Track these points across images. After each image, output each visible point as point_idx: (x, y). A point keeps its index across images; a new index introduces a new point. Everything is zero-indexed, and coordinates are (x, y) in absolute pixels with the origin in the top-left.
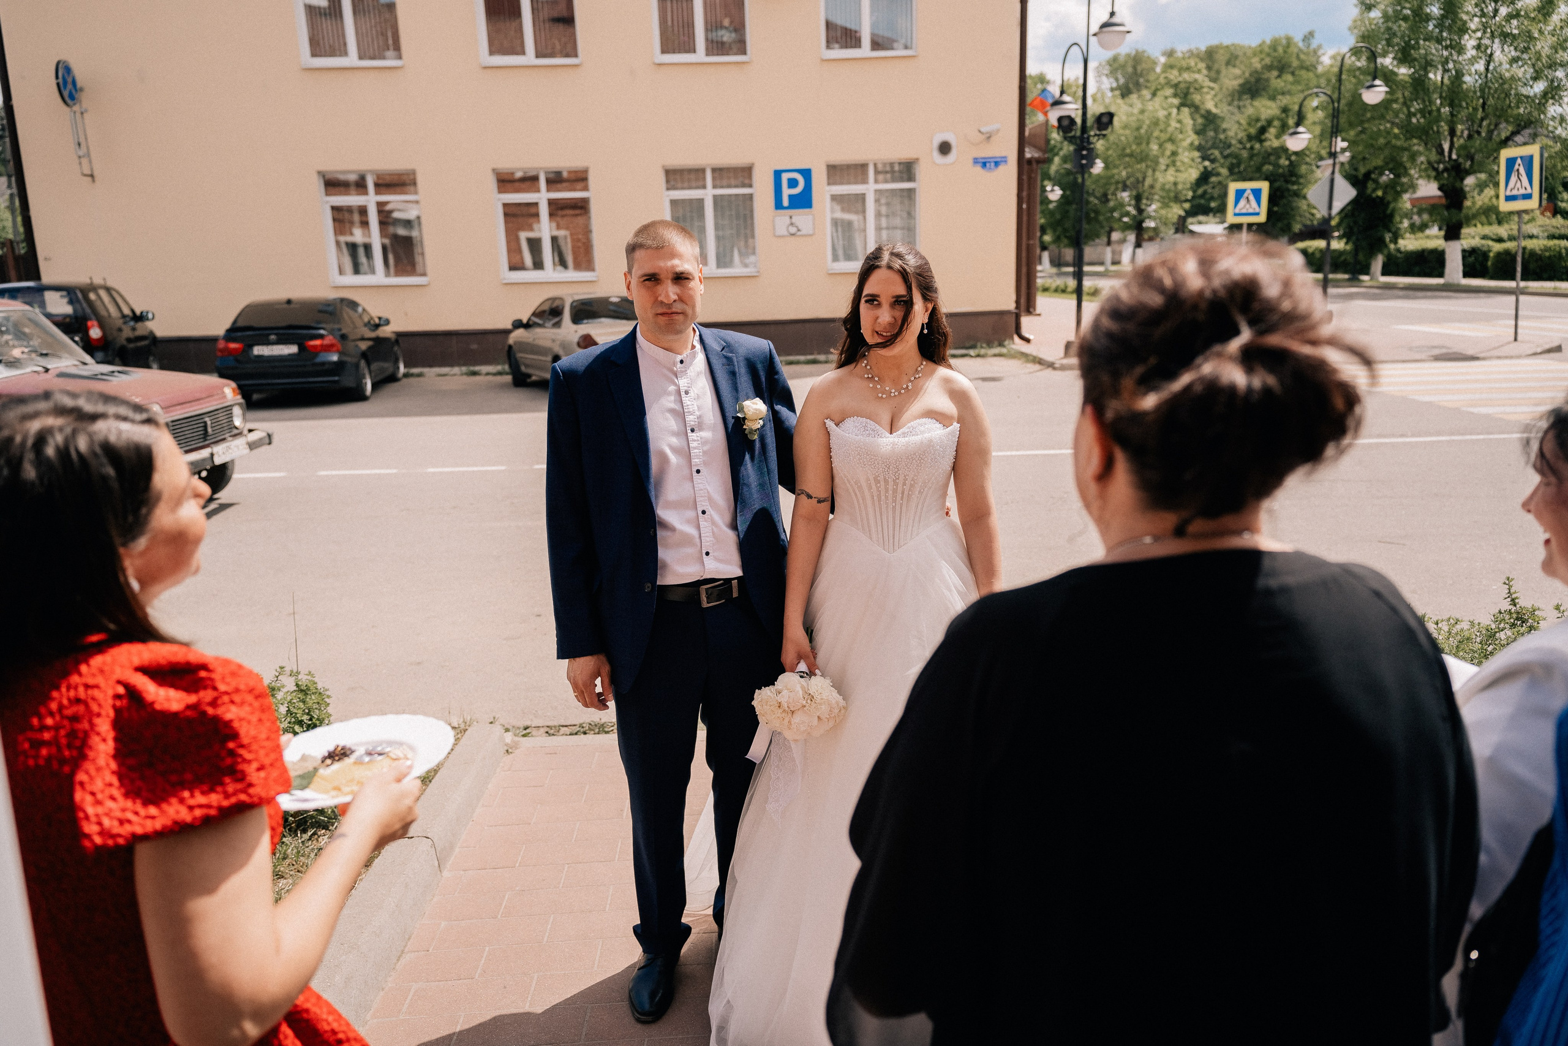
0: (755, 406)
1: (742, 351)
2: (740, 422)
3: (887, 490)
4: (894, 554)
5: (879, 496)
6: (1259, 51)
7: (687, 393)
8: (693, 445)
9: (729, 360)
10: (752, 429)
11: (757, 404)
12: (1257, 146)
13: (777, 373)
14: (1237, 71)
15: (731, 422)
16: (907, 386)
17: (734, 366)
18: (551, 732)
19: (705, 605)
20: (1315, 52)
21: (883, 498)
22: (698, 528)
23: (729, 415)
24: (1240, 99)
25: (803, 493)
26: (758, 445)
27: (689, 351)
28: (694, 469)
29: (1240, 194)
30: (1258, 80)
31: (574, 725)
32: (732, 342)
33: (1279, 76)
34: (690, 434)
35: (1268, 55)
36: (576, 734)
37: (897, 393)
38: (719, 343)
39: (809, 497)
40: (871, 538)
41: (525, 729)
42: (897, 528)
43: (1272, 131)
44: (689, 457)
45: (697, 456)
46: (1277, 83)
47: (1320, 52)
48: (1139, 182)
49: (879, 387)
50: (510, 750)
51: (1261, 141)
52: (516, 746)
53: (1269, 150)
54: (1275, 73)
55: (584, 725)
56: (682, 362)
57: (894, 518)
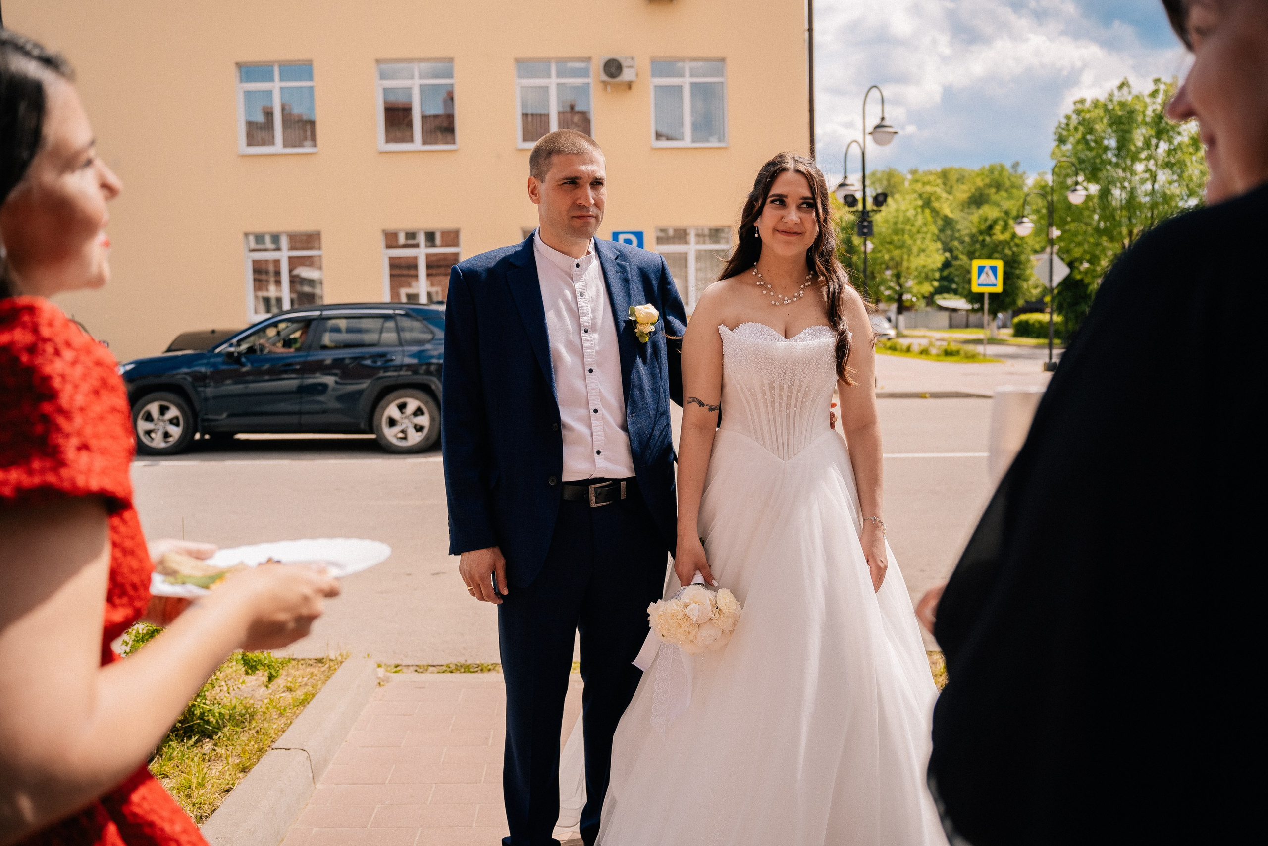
0: (646, 310)
1: (635, 261)
2: (631, 325)
3: (781, 398)
4: (789, 461)
5: (773, 404)
6: (981, 174)
7: (582, 295)
8: (586, 345)
9: (622, 268)
10: (643, 332)
11: (648, 309)
12: (988, 239)
13: (669, 283)
14: (964, 187)
15: (622, 325)
16: (799, 295)
17: (626, 272)
18: (419, 670)
19: (593, 504)
20: (1021, 177)
21: (777, 404)
22: (590, 426)
23: (622, 318)
24: (969, 208)
25: (694, 401)
26: (649, 350)
27: (584, 257)
28: (587, 369)
29: (981, 269)
30: (981, 195)
31: (442, 665)
32: (626, 252)
33: (996, 193)
34: (583, 334)
35: (987, 176)
36: (443, 672)
37: (789, 301)
38: (613, 252)
39: (701, 404)
40: (765, 447)
41: (396, 666)
42: (791, 437)
43: (998, 228)
44: (582, 357)
45: (591, 356)
46: (995, 197)
47: (1025, 177)
48: (898, 264)
49: (772, 294)
50: (382, 683)
51: (990, 235)
52: (387, 680)
53: (996, 242)
54: (993, 190)
55: (451, 665)
56: (578, 265)
57: (788, 425)
